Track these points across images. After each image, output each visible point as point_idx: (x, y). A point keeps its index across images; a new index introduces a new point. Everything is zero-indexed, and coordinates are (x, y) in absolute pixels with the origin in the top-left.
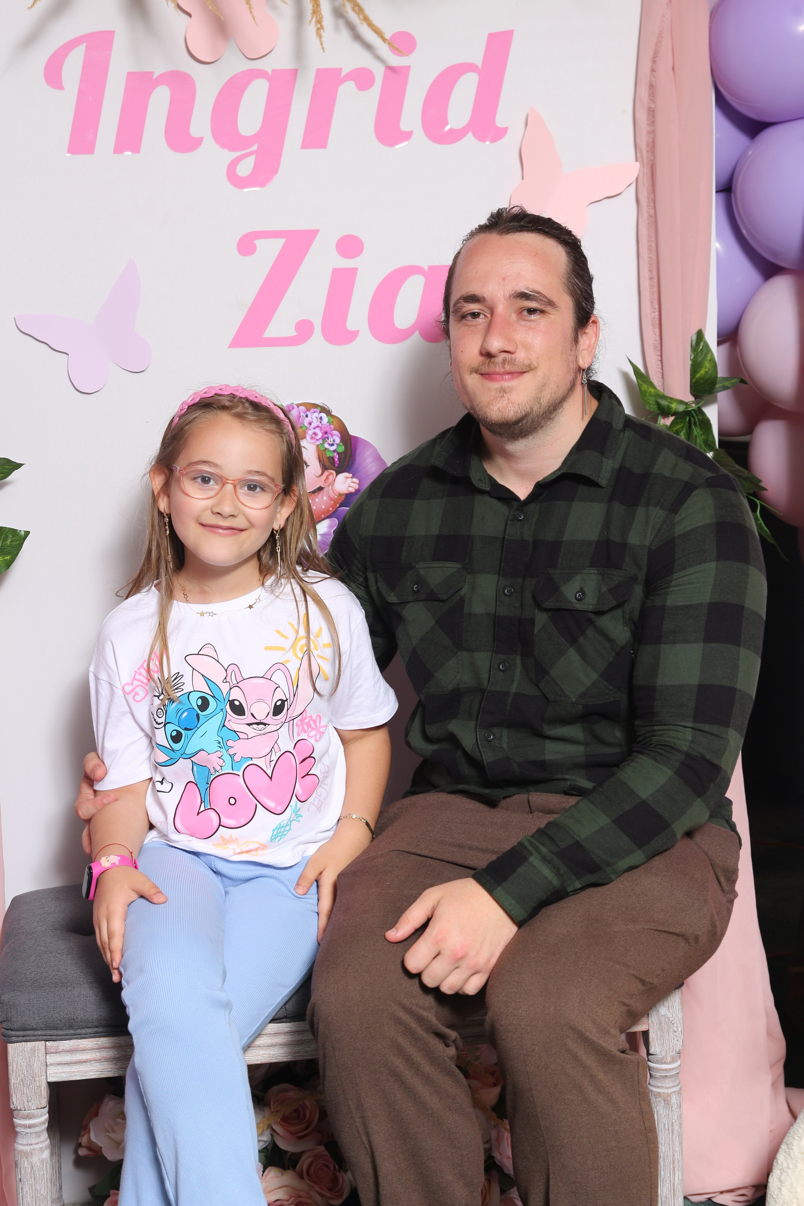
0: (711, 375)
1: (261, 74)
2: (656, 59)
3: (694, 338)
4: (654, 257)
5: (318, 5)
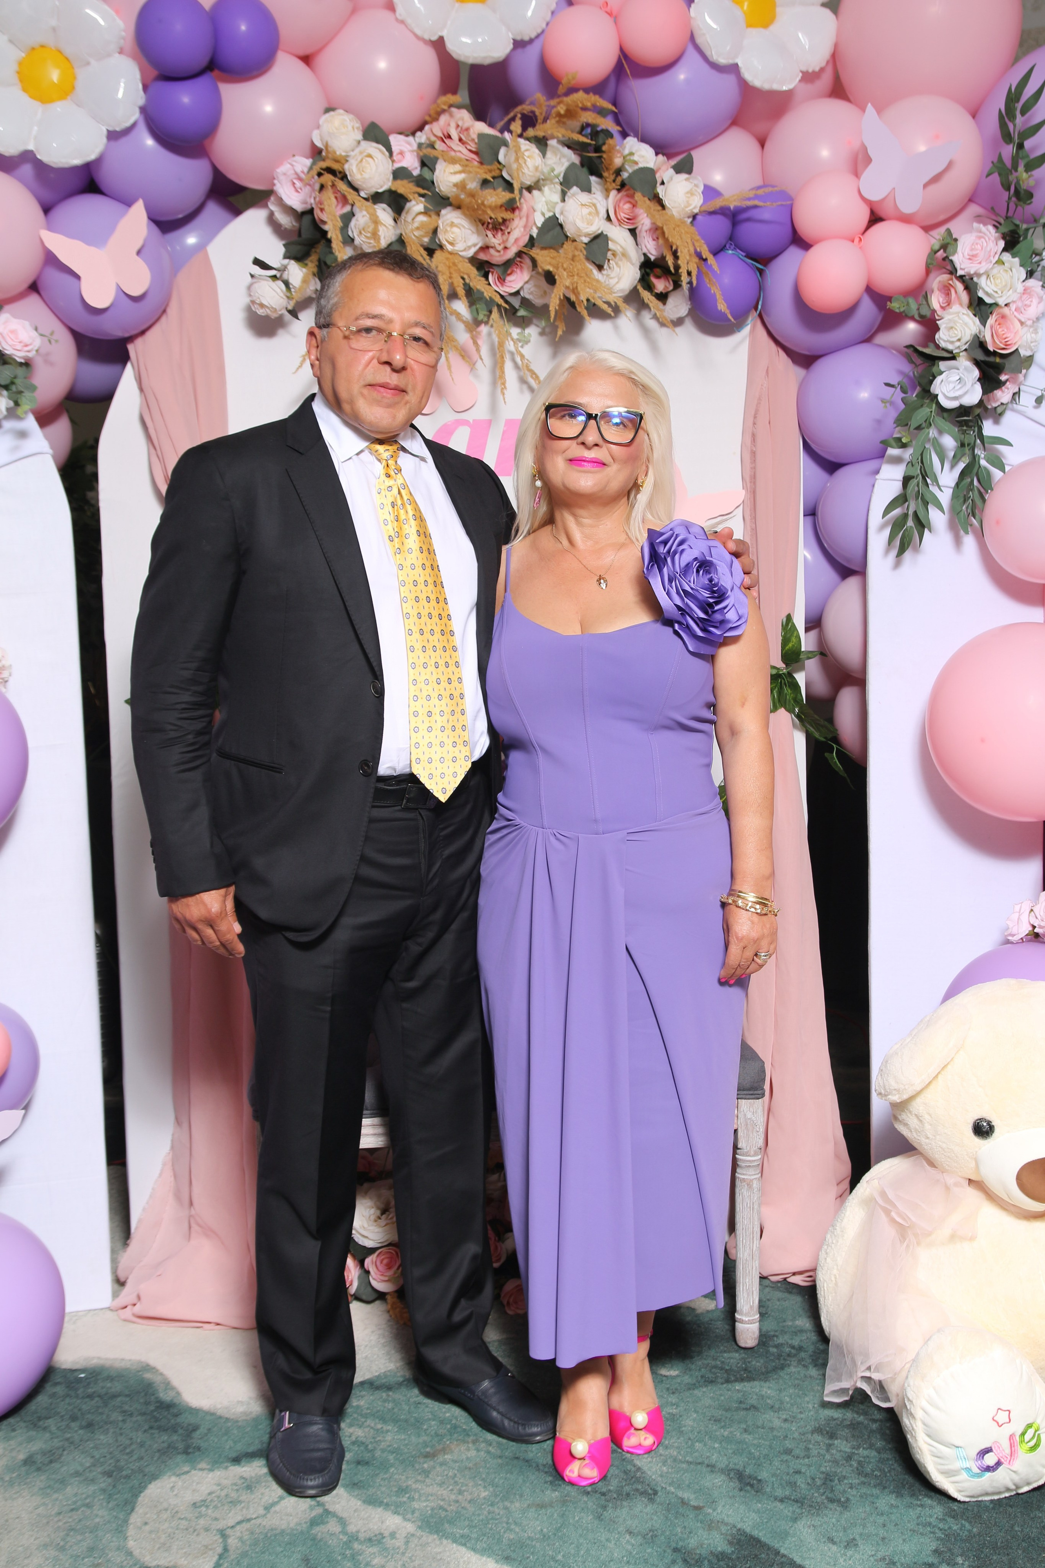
0: (797, 650)
1: (465, 422)
2: (757, 416)
3: (785, 620)
5: (503, 372)
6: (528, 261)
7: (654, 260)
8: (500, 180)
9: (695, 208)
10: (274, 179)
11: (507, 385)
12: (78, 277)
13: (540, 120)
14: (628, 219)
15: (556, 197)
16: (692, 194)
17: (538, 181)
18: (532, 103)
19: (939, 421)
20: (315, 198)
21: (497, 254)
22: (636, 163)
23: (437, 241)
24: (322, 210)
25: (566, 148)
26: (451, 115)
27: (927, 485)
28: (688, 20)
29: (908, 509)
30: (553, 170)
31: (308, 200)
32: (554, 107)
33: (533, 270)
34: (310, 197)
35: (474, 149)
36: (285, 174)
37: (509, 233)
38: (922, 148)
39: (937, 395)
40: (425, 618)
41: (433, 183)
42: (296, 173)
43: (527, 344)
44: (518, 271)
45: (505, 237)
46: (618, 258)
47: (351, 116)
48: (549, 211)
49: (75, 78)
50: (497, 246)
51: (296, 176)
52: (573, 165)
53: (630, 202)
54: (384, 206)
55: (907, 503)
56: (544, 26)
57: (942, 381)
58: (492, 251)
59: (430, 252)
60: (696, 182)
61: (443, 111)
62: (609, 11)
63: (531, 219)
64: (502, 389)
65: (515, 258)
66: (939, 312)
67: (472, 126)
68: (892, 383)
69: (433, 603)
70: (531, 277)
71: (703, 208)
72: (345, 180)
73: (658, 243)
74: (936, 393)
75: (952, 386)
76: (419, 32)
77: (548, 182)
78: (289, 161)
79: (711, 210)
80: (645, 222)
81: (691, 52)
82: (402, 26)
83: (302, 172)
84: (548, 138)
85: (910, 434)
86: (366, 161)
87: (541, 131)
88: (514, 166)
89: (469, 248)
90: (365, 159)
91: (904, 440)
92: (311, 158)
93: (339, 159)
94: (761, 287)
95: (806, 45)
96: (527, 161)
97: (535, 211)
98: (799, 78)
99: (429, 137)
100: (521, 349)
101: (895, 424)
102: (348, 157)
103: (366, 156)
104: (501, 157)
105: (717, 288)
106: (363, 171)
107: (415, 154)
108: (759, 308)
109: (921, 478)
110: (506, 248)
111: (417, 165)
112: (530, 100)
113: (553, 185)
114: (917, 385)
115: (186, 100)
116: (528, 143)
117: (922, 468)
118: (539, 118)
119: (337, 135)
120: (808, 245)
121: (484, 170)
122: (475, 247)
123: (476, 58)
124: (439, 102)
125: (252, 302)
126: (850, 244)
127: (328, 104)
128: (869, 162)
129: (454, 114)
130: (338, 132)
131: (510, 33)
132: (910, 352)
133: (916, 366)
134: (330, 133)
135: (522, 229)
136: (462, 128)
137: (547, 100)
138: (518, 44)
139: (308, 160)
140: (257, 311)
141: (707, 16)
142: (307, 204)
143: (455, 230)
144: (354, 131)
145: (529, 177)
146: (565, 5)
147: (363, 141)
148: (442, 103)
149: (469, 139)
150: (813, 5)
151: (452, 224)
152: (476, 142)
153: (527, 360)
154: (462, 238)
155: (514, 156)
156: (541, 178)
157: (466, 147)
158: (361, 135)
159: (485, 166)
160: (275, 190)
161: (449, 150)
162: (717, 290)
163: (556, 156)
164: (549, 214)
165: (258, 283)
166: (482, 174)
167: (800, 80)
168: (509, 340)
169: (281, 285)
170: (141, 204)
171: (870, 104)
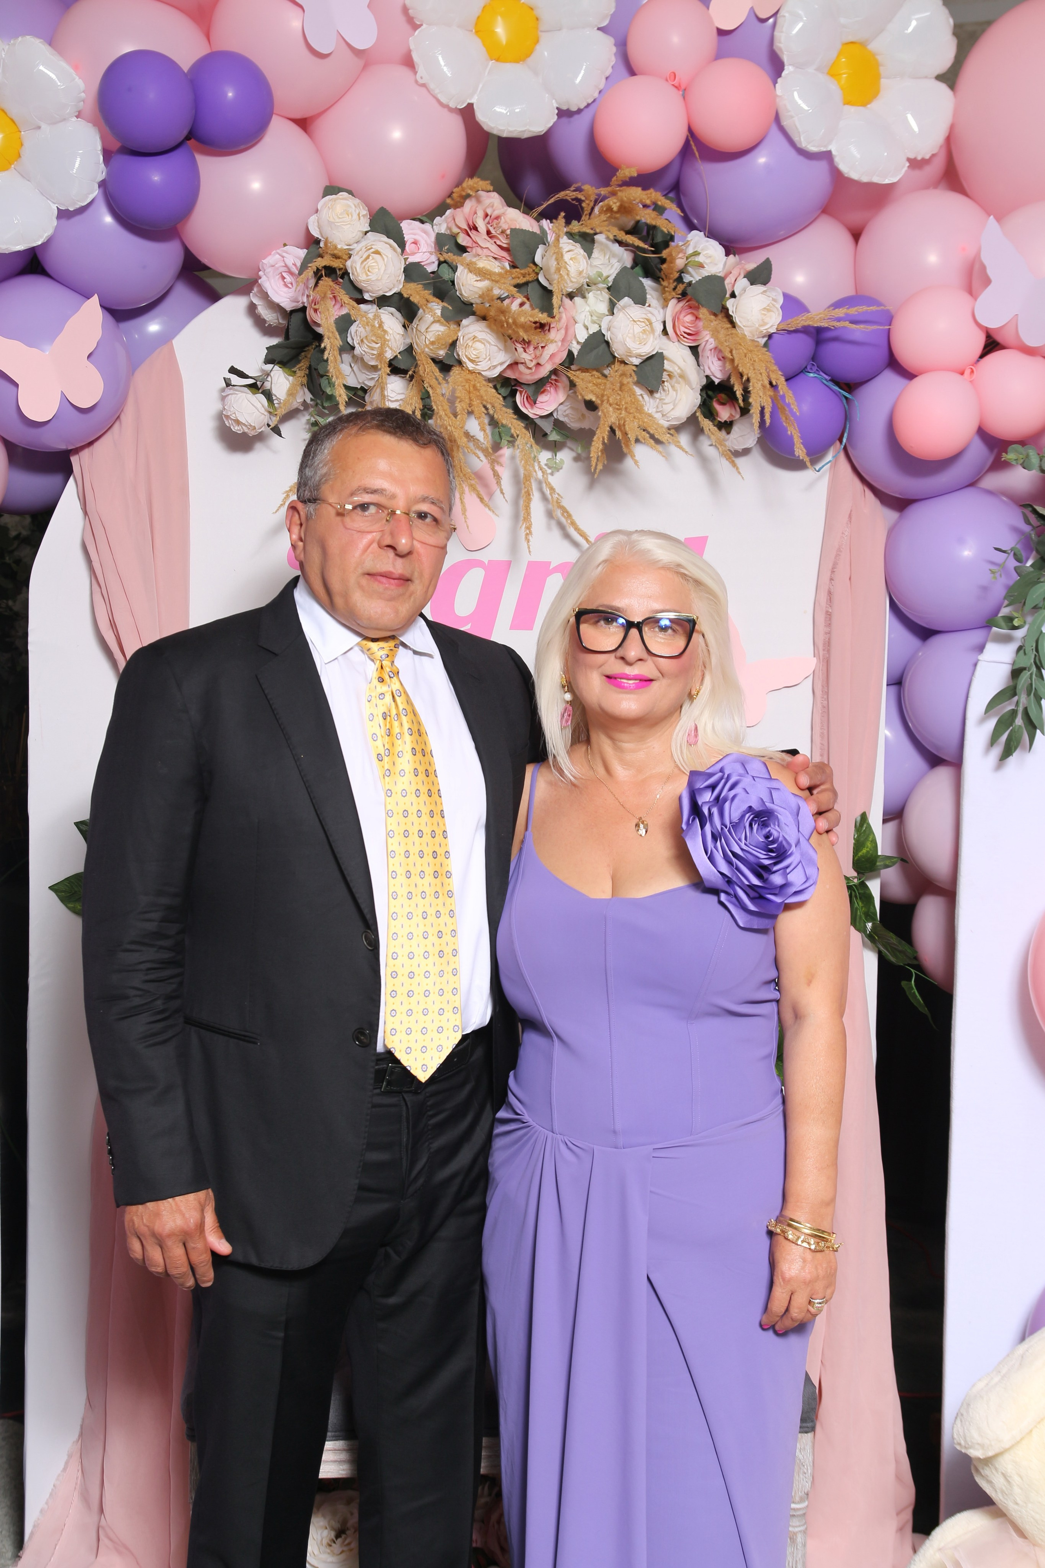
0: (872, 855)
1: (478, 563)
2: (835, 570)
3: (859, 819)
4: (826, 744)
5: (528, 514)
6: (564, 379)
7: (718, 384)
8: (536, 283)
9: (772, 326)
10: (260, 270)
11: (533, 527)
12: (17, 385)
13: (587, 211)
14: (689, 334)
15: (603, 308)
16: (769, 310)
17: (583, 285)
18: (579, 190)
20: (308, 296)
21: (528, 371)
22: (701, 266)
23: (455, 355)
24: (316, 311)
25: (617, 245)
26: (479, 200)
27: (1041, 677)
28: (772, 98)
29: (1017, 703)
30: (600, 275)
31: (300, 299)
32: (604, 198)
33: (571, 391)
34: (303, 295)
35: (505, 246)
36: (273, 266)
37: (543, 347)
40: (415, 857)
41: (453, 282)
42: (286, 266)
43: (558, 471)
44: (552, 390)
45: (538, 353)
46: (674, 380)
47: (357, 201)
48: (594, 322)
49: (22, 145)
50: (528, 362)
51: (285, 269)
52: (624, 270)
53: (692, 313)
54: (393, 310)
55: (1016, 698)
56: (596, 95)
58: (521, 368)
59: (445, 367)
60: (773, 294)
61: (468, 196)
62: (677, 85)
63: (570, 332)
64: (527, 534)
65: (549, 376)
67: (504, 214)
68: (1004, 549)
69: (427, 837)
70: (568, 398)
71: (781, 327)
72: (346, 277)
73: (724, 366)
76: (444, 100)
77: (593, 287)
78: (278, 251)
79: (792, 329)
80: (708, 341)
81: (775, 134)
82: (423, 90)
83: (295, 265)
84: (596, 234)
85: (1023, 616)
86: (373, 259)
87: (586, 226)
88: (553, 270)
89: (495, 367)
90: (372, 257)
91: (1016, 623)
92: (305, 251)
93: (340, 254)
94: (847, 417)
95: (915, 128)
96: (568, 263)
97: (576, 323)
98: (906, 168)
99: (450, 225)
100: (551, 479)
101: (1005, 598)
102: (350, 252)
103: (373, 253)
104: (538, 259)
105: (795, 429)
106: (370, 269)
107: (432, 247)
108: (844, 440)
109: (1035, 669)
110: (538, 364)
111: (434, 260)
112: (576, 186)
113: (599, 292)
114: (1034, 553)
115: (156, 178)
116: (571, 241)
117: (1035, 655)
118: (585, 209)
119: (338, 224)
120: (909, 375)
121: (516, 272)
122: (502, 364)
123: (511, 132)
124: (465, 185)
125: (225, 415)
126: (959, 376)
127: (328, 185)
128: (987, 282)
129: (482, 199)
130: (341, 220)
131: (554, 101)
132: (1028, 511)
133: (1034, 528)
134: (331, 220)
135: (560, 344)
136: (491, 217)
137: (597, 188)
138: (564, 114)
139: (302, 253)
140: (232, 427)
141: (796, 94)
142: (298, 302)
143: (478, 345)
144: (359, 219)
145: (571, 282)
146: (623, 70)
147: (370, 233)
148: (468, 186)
149: (498, 233)
150: (926, 77)
151: (475, 337)
152: (507, 236)
153: (558, 494)
154: (486, 355)
155: (554, 257)
156: (585, 283)
157: (495, 242)
158: (367, 225)
159: (518, 268)
160: (259, 281)
161: (474, 245)
162: (795, 431)
163: (605, 256)
164: (594, 329)
165: (232, 394)
166: (513, 278)
167: (906, 171)
168: (537, 468)
169: (262, 397)
170: (95, 299)
171: (992, 217)
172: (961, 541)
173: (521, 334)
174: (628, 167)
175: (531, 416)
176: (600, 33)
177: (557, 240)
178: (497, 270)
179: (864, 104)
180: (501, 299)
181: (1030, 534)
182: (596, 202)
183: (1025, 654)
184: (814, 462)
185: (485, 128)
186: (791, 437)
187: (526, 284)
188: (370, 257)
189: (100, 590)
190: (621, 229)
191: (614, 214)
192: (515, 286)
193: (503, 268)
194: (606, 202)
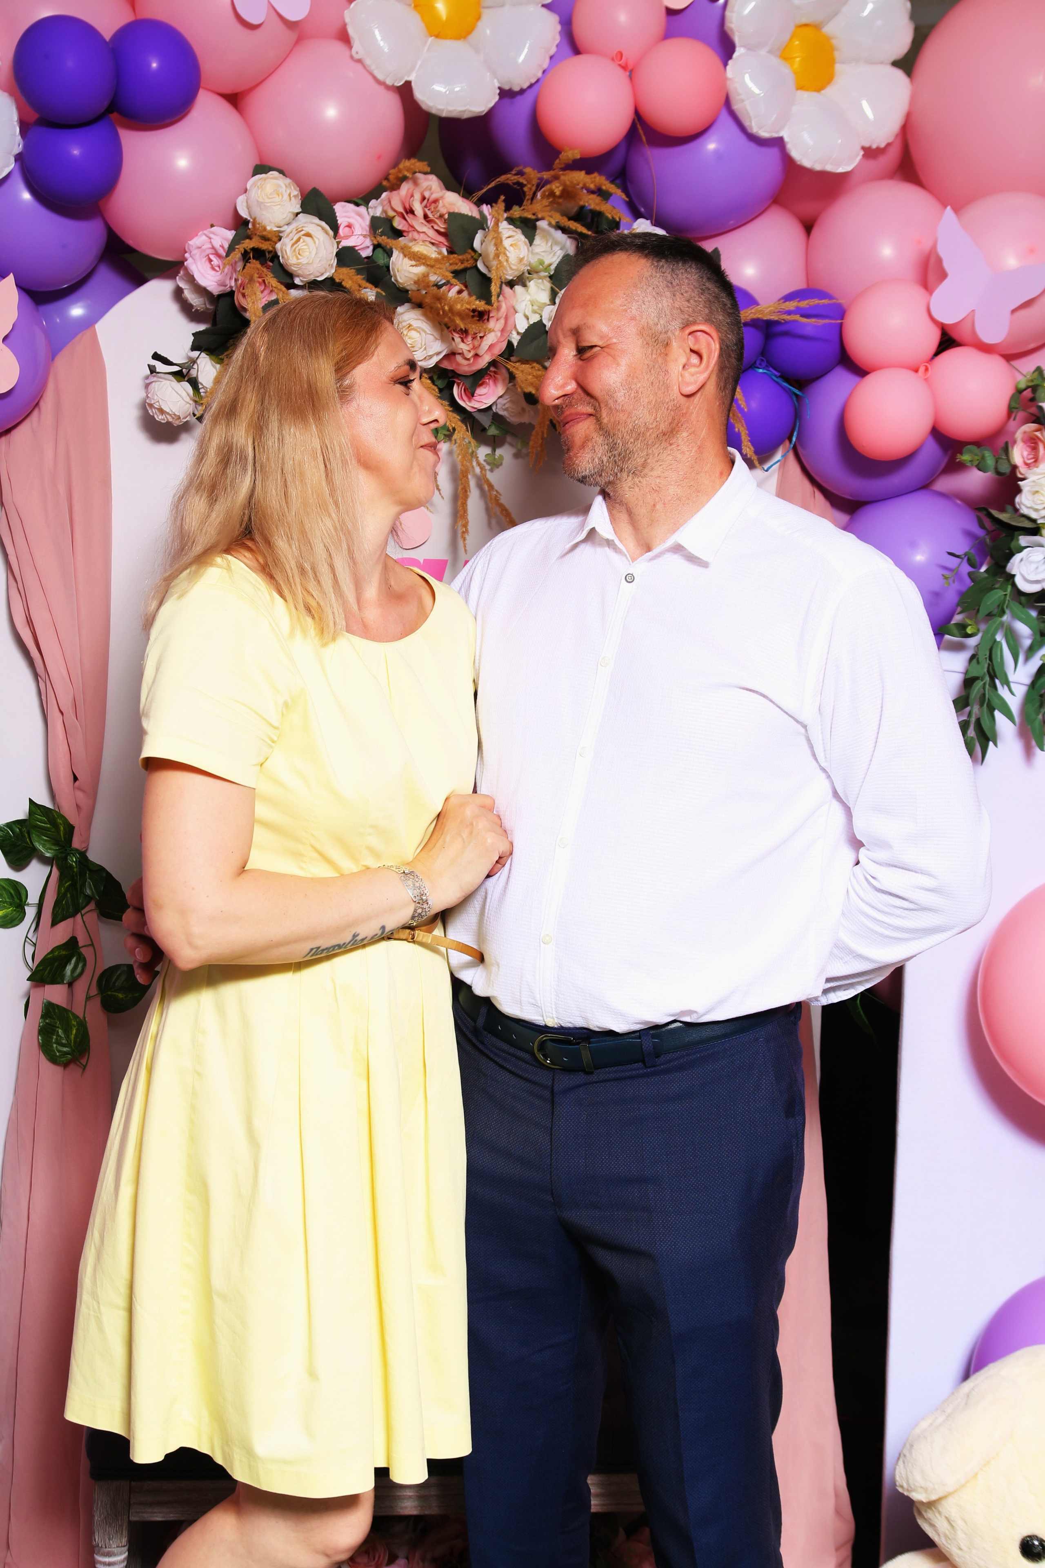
5: (465, 511)
6: (504, 371)
8: (474, 270)
10: (186, 252)
11: (470, 527)
13: (529, 195)
15: (544, 296)
17: (523, 273)
18: (520, 173)
19: (1015, 606)
20: (236, 280)
21: (465, 362)
24: (244, 295)
25: (560, 232)
26: (416, 183)
27: (995, 687)
28: (723, 80)
29: (969, 715)
30: (541, 263)
31: (228, 282)
32: (548, 182)
33: (510, 382)
34: (231, 278)
35: (442, 230)
36: (200, 248)
37: (481, 337)
38: (1012, 262)
39: (1014, 576)
41: (388, 267)
42: (213, 248)
43: (497, 467)
44: (491, 382)
45: (476, 343)
47: (288, 181)
48: (535, 312)
50: (465, 353)
51: (212, 251)
52: (566, 257)
55: (968, 709)
56: (540, 74)
57: (1022, 560)
58: (459, 358)
61: (404, 179)
62: (623, 65)
63: (510, 322)
64: (463, 532)
65: (487, 368)
66: (1022, 470)
67: (442, 197)
68: (957, 554)
70: (508, 389)
72: (276, 260)
74: (1013, 573)
75: (1034, 566)
76: (380, 77)
77: (535, 276)
78: (205, 232)
81: (725, 119)
82: (359, 66)
83: (222, 246)
84: (538, 220)
85: (977, 623)
86: (304, 242)
87: (528, 211)
88: (492, 256)
89: (431, 357)
90: (303, 239)
91: (969, 630)
92: (233, 232)
93: (269, 236)
94: (797, 415)
95: (870, 115)
96: (507, 248)
97: (516, 312)
98: (860, 157)
99: (385, 208)
100: (489, 475)
101: (958, 605)
102: (281, 235)
103: (304, 235)
104: (477, 244)
105: (742, 426)
106: (301, 252)
107: (366, 231)
108: (794, 439)
109: (988, 679)
110: (476, 356)
111: (369, 245)
112: (518, 169)
113: (540, 280)
114: (989, 558)
115: (76, 152)
116: (511, 227)
117: (989, 665)
118: (527, 193)
119: (268, 205)
120: (860, 371)
121: (454, 257)
122: (438, 354)
123: (450, 111)
124: (401, 166)
125: (149, 404)
126: (912, 374)
127: (258, 163)
128: (943, 275)
129: (420, 181)
130: (270, 201)
131: (496, 81)
132: (982, 515)
133: (988, 532)
134: (261, 200)
135: (499, 334)
136: (428, 200)
137: (539, 172)
138: (506, 94)
139: (230, 234)
140: (156, 416)
141: (747, 78)
142: (226, 286)
143: (413, 334)
144: (290, 200)
145: (511, 268)
146: (567, 49)
147: (301, 214)
148: (404, 167)
149: (436, 216)
150: (882, 63)
151: (410, 325)
152: (445, 220)
153: (497, 491)
154: (421, 344)
155: (493, 242)
156: (526, 271)
157: (432, 227)
158: (299, 206)
159: (456, 253)
160: (185, 263)
161: (411, 229)
162: (743, 429)
163: (547, 243)
164: (534, 319)
165: (156, 381)
166: (451, 264)
167: (861, 159)
168: (474, 463)
169: (186, 385)
170: (11, 278)
171: (949, 208)
172: (913, 545)
173: (458, 322)
174: (571, 149)
175: (469, 409)
176: (544, 11)
177: (497, 224)
178: (434, 255)
179: (819, 89)
180: (439, 287)
181: (985, 539)
182: (539, 186)
183: (978, 662)
184: (762, 461)
185: (424, 107)
186: (739, 434)
187: (465, 270)
188: (301, 240)
189: (15, 585)
190: (564, 214)
191: (557, 200)
192: (452, 272)
193: (440, 253)
194: (548, 187)
